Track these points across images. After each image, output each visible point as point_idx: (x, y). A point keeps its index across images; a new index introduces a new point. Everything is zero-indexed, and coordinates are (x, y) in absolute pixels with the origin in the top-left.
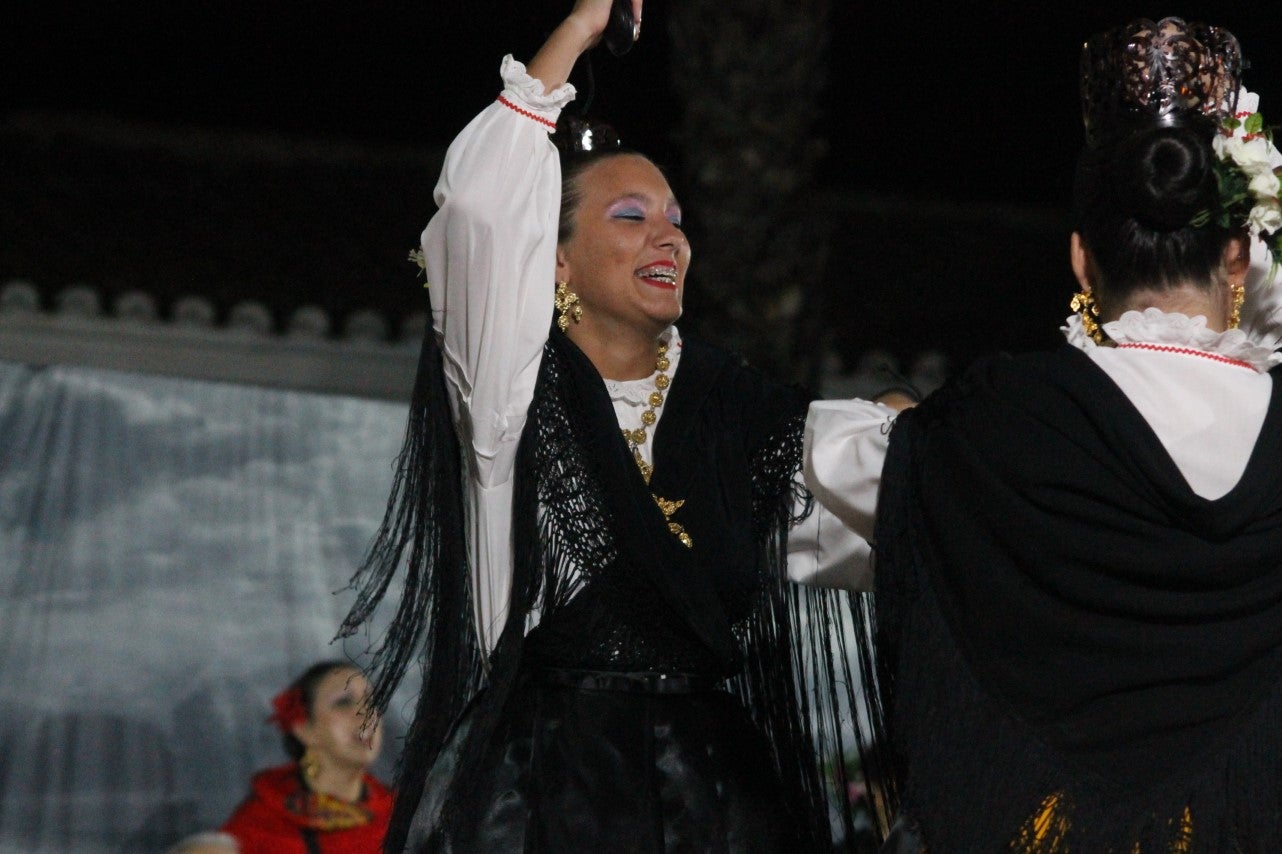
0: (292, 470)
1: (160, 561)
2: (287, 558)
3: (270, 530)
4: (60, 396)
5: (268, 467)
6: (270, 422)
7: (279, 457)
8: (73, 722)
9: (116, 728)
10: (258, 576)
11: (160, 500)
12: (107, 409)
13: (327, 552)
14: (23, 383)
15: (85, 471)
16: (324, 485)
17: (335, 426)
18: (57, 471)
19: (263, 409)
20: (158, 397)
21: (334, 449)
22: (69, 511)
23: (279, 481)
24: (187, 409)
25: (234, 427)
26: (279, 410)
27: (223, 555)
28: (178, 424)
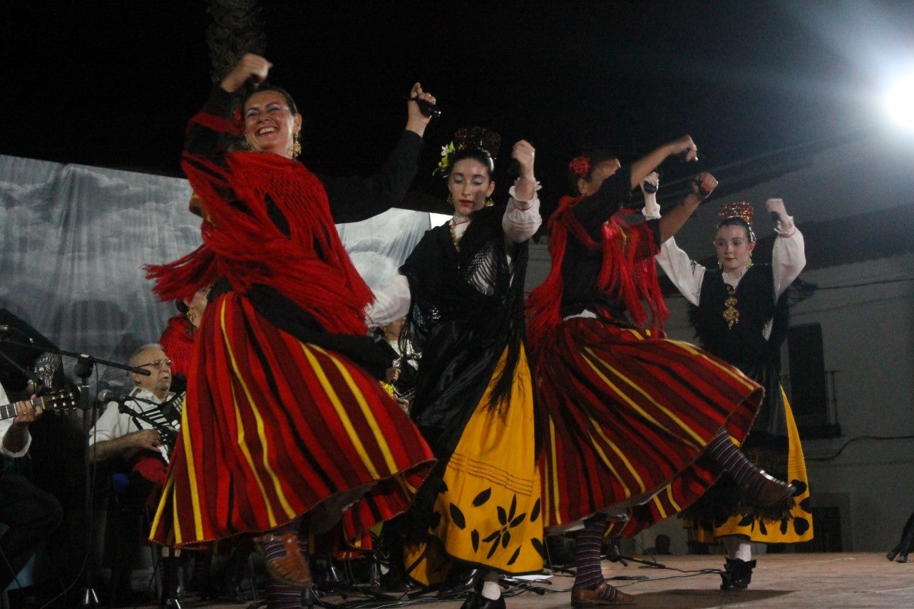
0: (162, 206)
1: (115, 240)
2: (162, 240)
3: (155, 228)
4: (74, 175)
5: (154, 205)
6: (153, 187)
7: (157, 202)
8: (85, 304)
9: (101, 306)
10: (152, 247)
11: (114, 216)
12: (92, 181)
13: (177, 238)
14: (59, 170)
15: (85, 205)
16: (174, 212)
17: (177, 189)
18: (74, 205)
19: (150, 182)
20: (110, 177)
21: (177, 198)
22: (79, 221)
23: (157, 210)
24: (121, 181)
25: (140, 189)
26: (156, 183)
27: (139, 238)
28: (118, 188)
